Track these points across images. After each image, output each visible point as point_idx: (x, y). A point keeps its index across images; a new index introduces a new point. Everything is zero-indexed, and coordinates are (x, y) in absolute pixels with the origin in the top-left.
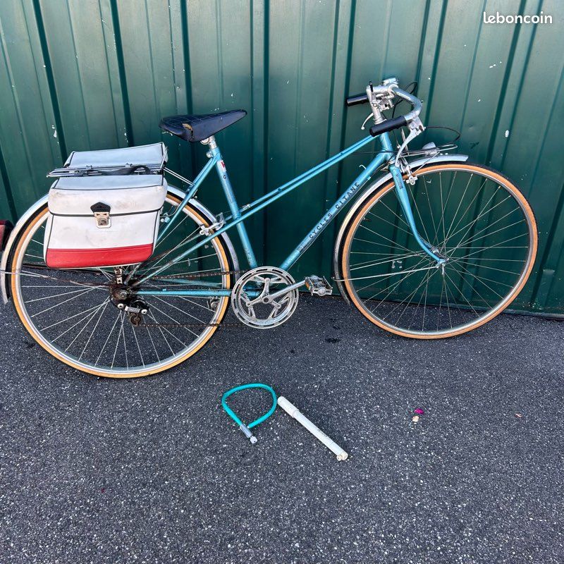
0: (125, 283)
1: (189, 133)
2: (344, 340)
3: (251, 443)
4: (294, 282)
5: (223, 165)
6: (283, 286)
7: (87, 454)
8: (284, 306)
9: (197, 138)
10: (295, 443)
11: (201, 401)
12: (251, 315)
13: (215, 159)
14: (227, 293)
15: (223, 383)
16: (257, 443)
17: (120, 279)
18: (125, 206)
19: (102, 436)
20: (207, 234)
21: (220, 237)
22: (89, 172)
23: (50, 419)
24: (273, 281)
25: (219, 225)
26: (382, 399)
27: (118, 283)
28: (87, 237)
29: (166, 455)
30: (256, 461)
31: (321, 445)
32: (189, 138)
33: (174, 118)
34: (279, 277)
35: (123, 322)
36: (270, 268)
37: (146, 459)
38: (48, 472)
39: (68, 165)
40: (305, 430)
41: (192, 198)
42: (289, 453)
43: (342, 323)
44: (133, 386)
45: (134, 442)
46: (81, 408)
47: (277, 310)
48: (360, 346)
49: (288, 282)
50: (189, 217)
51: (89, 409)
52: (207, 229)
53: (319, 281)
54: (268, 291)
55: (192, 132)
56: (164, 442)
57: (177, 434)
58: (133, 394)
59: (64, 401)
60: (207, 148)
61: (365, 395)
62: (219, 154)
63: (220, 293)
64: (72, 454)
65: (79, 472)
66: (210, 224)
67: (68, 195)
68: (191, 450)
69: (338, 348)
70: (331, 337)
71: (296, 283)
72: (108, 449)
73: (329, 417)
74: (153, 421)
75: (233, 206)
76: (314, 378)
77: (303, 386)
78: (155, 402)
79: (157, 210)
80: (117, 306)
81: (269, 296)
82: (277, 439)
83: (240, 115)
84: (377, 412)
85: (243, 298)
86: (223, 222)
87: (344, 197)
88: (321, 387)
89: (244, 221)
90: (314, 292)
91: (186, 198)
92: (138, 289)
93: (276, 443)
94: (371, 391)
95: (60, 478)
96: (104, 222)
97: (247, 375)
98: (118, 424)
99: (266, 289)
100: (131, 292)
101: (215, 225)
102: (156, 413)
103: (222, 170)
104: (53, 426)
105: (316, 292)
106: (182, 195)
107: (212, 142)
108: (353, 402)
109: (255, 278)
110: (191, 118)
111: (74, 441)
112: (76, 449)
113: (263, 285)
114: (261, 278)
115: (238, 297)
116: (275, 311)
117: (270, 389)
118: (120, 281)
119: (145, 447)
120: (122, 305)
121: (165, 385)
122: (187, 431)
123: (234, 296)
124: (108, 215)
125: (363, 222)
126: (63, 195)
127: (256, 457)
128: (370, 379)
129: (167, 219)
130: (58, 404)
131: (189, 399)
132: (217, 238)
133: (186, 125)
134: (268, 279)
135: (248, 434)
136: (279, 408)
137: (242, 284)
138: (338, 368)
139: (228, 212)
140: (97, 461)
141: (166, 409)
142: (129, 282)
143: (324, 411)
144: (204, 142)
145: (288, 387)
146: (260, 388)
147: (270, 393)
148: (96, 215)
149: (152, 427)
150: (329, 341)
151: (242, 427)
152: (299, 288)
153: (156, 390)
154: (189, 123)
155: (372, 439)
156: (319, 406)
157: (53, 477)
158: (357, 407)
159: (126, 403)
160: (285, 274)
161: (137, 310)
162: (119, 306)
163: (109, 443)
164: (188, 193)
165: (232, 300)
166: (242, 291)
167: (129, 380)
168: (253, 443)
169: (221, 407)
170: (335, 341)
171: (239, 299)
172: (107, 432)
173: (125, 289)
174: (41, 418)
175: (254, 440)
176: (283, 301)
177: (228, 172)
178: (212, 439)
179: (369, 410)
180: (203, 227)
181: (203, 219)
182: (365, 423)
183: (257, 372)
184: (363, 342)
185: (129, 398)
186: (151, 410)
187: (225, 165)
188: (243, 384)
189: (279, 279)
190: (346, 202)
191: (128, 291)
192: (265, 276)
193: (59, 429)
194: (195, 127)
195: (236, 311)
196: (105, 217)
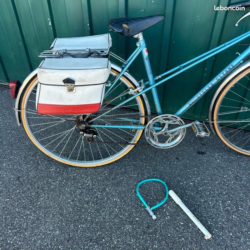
0: (84, 120)
1: (126, 31)
2: (208, 153)
3: (152, 219)
4: (184, 124)
5: (146, 51)
6: (177, 126)
7: (61, 215)
8: (176, 137)
9: (131, 34)
10: (179, 222)
11: (124, 187)
12: (156, 140)
13: (142, 47)
14: (143, 128)
15: (138, 176)
16: (156, 220)
17: (82, 118)
18: (84, 81)
19: (70, 204)
20: (133, 94)
21: (141, 96)
22: (64, 54)
23: (43, 189)
24: (171, 122)
25: (141, 89)
26: (232, 197)
27: (80, 120)
28: (61, 98)
29: (104, 221)
30: (155, 232)
31: (195, 226)
32: (126, 34)
33: (117, 20)
34: (175, 120)
35: (83, 139)
36: (170, 116)
37: (93, 223)
38: (40, 224)
39: (53, 48)
40: (184, 213)
41: (126, 71)
42: (175, 229)
43: (207, 141)
44: (88, 172)
45: (86, 210)
46: (59, 184)
47: (172, 139)
48: (218, 158)
49: (180, 124)
50: (123, 83)
51: (64, 185)
52: (134, 91)
53: (200, 125)
54: (167, 128)
55: (128, 30)
56: (103, 212)
57: (110, 208)
58: (88, 178)
59: (51, 178)
60: (137, 40)
61: (221, 193)
62: (144, 44)
63: (138, 127)
64: (53, 214)
65: (56, 227)
66: (136, 87)
67: (49, 72)
68: (118, 219)
69: (204, 158)
70: (200, 150)
71: (186, 124)
72: (73, 213)
73: (199, 206)
74: (98, 197)
75: (150, 77)
76: (190, 178)
77: (184, 183)
78: (99, 184)
79: (104, 83)
80: (79, 133)
81: (168, 131)
82: (168, 218)
83: (161, 18)
84: (229, 205)
85: (152, 131)
86: (143, 87)
87: (223, 73)
88: (194, 184)
89: (157, 87)
90: (198, 134)
91: (122, 71)
92: (92, 123)
93: (168, 220)
94: (225, 190)
95: (46, 229)
96: (71, 90)
97: (150, 172)
98: (79, 197)
99: (166, 127)
100: (88, 126)
101: (138, 89)
102: (99, 191)
103: (145, 54)
104: (44, 194)
105: (199, 135)
106: (119, 69)
107: (140, 36)
108: (214, 197)
109: (160, 120)
110: (128, 20)
111: (55, 205)
112: (55, 211)
113: (165, 124)
114: (164, 120)
115: (149, 130)
116: (170, 139)
117: (164, 183)
118: (81, 119)
119: (93, 214)
120: (82, 132)
121: (105, 173)
122: (116, 206)
123: (146, 130)
124: (73, 86)
125: (232, 89)
126: (45, 72)
127: (155, 229)
128: (224, 181)
129: (110, 85)
130: (48, 180)
131: (118, 184)
132: (139, 97)
133: (125, 25)
134: (167, 121)
135: (151, 213)
136: (169, 197)
137: (152, 123)
138: (205, 172)
139: (146, 79)
140: (66, 220)
141: (104, 190)
142: (86, 120)
143: (197, 202)
144: (136, 36)
145: (175, 182)
146: (158, 182)
147: (164, 185)
148: (66, 85)
149: (97, 201)
150: (199, 153)
151: (148, 208)
152: (187, 128)
153: (100, 176)
154: (127, 24)
155: (226, 225)
156: (193, 198)
157: (42, 228)
158: (216, 200)
159: (84, 183)
160: (179, 119)
161: (91, 135)
162: (81, 133)
163: (73, 209)
164: (123, 68)
165: (145, 132)
166: (151, 127)
167: (86, 168)
168: (154, 219)
169: (135, 192)
170: (202, 153)
171: (149, 131)
172: (72, 201)
173: (84, 124)
174: (38, 188)
175: (154, 217)
176: (176, 134)
177: (149, 55)
178: (130, 213)
179: (224, 204)
180: (131, 90)
181: (131, 84)
182: (221, 213)
183: (157, 170)
184: (220, 155)
185: (86, 180)
186: (97, 189)
187: (148, 51)
188: (148, 178)
189: (175, 122)
190: (223, 76)
191: (86, 125)
192: (166, 119)
193: (47, 196)
194: (130, 26)
195: (147, 138)
196: (72, 87)
